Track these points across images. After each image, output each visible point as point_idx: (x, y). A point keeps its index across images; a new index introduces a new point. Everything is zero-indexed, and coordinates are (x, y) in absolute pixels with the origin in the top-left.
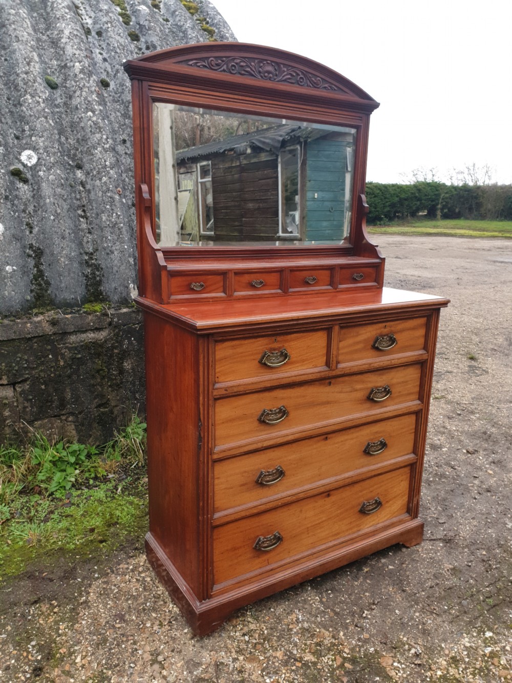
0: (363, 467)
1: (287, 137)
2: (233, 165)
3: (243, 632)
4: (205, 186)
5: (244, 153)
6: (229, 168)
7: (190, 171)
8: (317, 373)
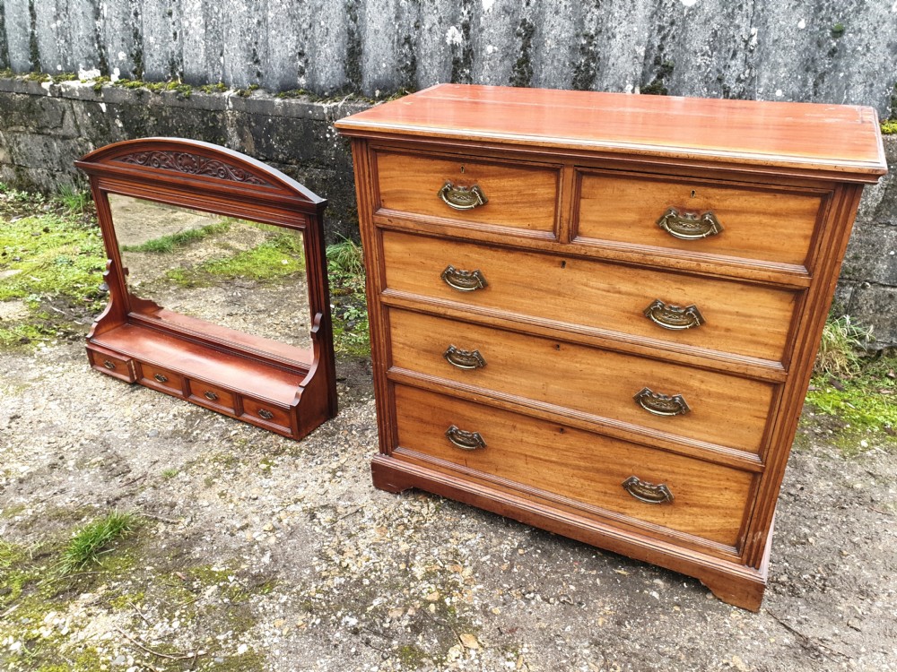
0: (631, 422)
8: (531, 238)
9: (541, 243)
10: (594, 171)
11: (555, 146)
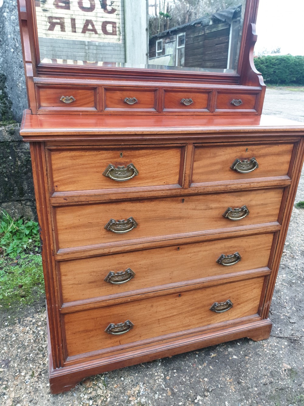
0: (215, 275)
2: (200, 34)
3: (90, 395)
4: (181, 51)
5: (207, 25)
6: (197, 36)
7: (172, 41)
8: (167, 190)
9: (174, 191)
10: (204, 145)
11: (189, 132)
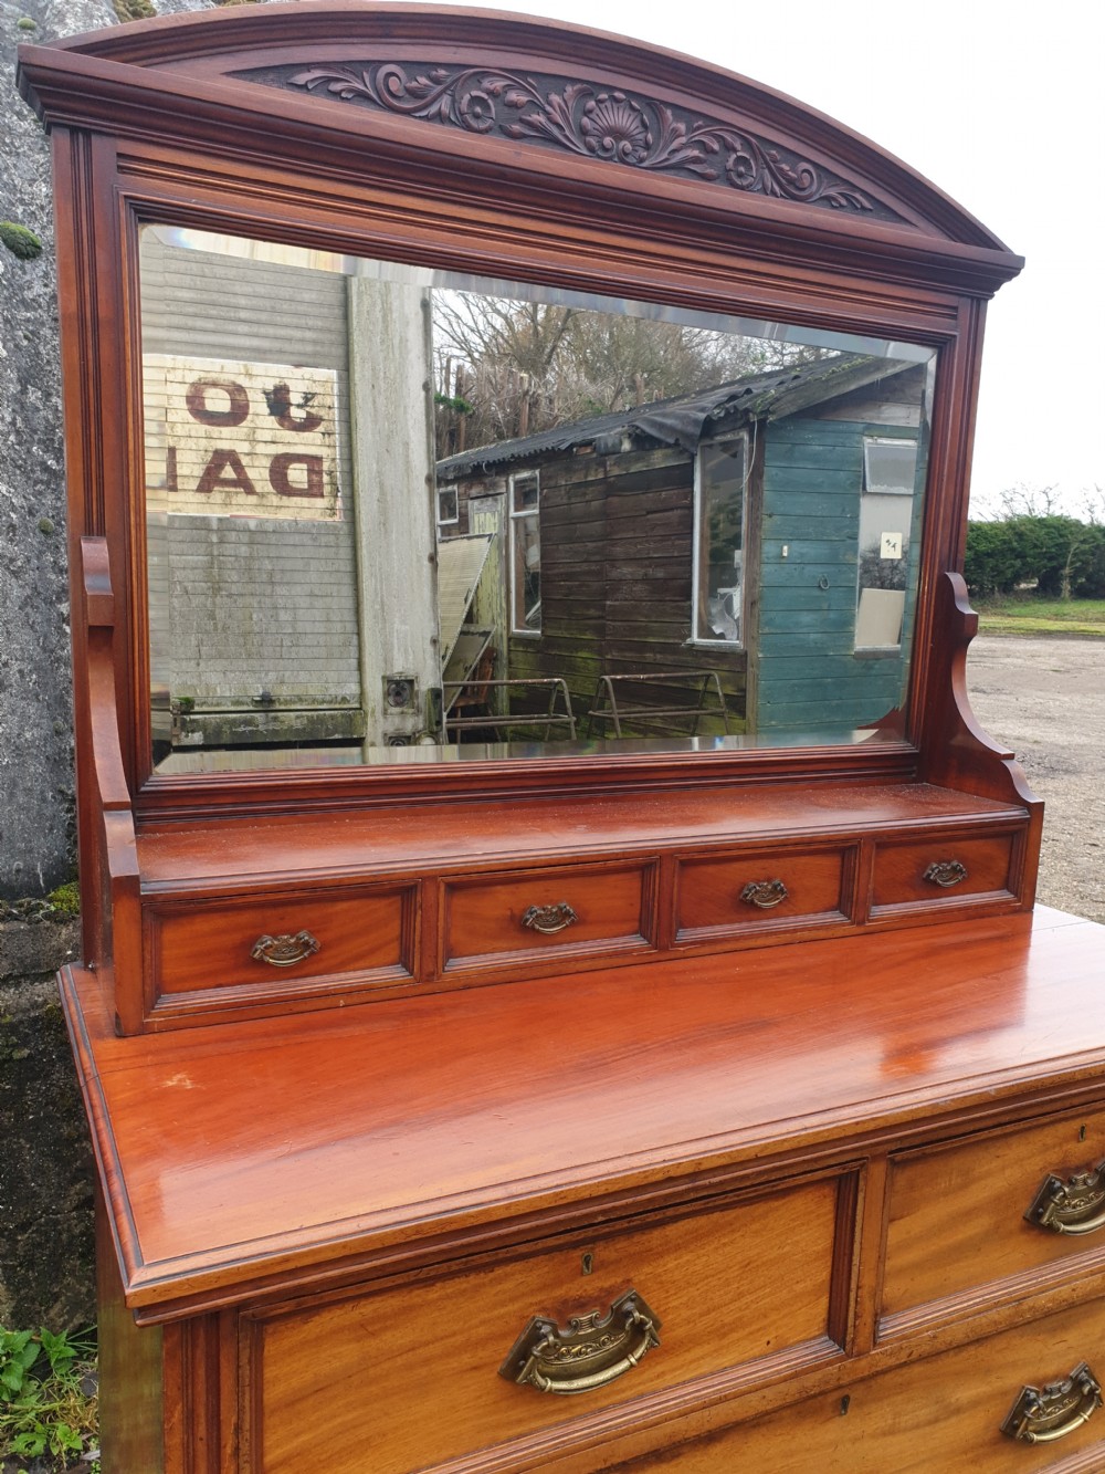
1: (716, 411)
2: (590, 479)
4: (526, 526)
5: (614, 451)
6: (579, 485)
7: (491, 492)
8: (785, 1380)
9: (812, 1381)
10: (929, 1150)
